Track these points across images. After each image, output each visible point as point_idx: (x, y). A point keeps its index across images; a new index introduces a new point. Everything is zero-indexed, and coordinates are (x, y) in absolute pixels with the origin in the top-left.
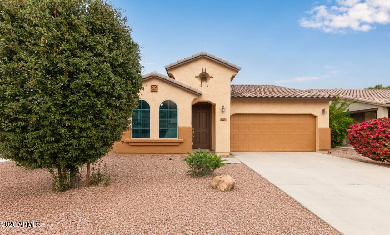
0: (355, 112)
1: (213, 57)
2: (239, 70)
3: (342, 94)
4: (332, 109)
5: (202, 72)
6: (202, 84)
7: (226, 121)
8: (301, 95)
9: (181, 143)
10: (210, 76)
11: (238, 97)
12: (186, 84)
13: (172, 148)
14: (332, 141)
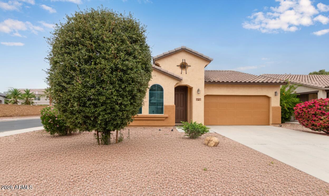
0: (301, 94)
1: (191, 50)
2: (211, 61)
3: (291, 79)
4: (282, 91)
5: (182, 62)
6: (182, 71)
7: (201, 100)
8: (258, 80)
9: (167, 118)
10: (189, 65)
11: (210, 82)
12: (170, 71)
13: (160, 122)
14: (282, 118)
